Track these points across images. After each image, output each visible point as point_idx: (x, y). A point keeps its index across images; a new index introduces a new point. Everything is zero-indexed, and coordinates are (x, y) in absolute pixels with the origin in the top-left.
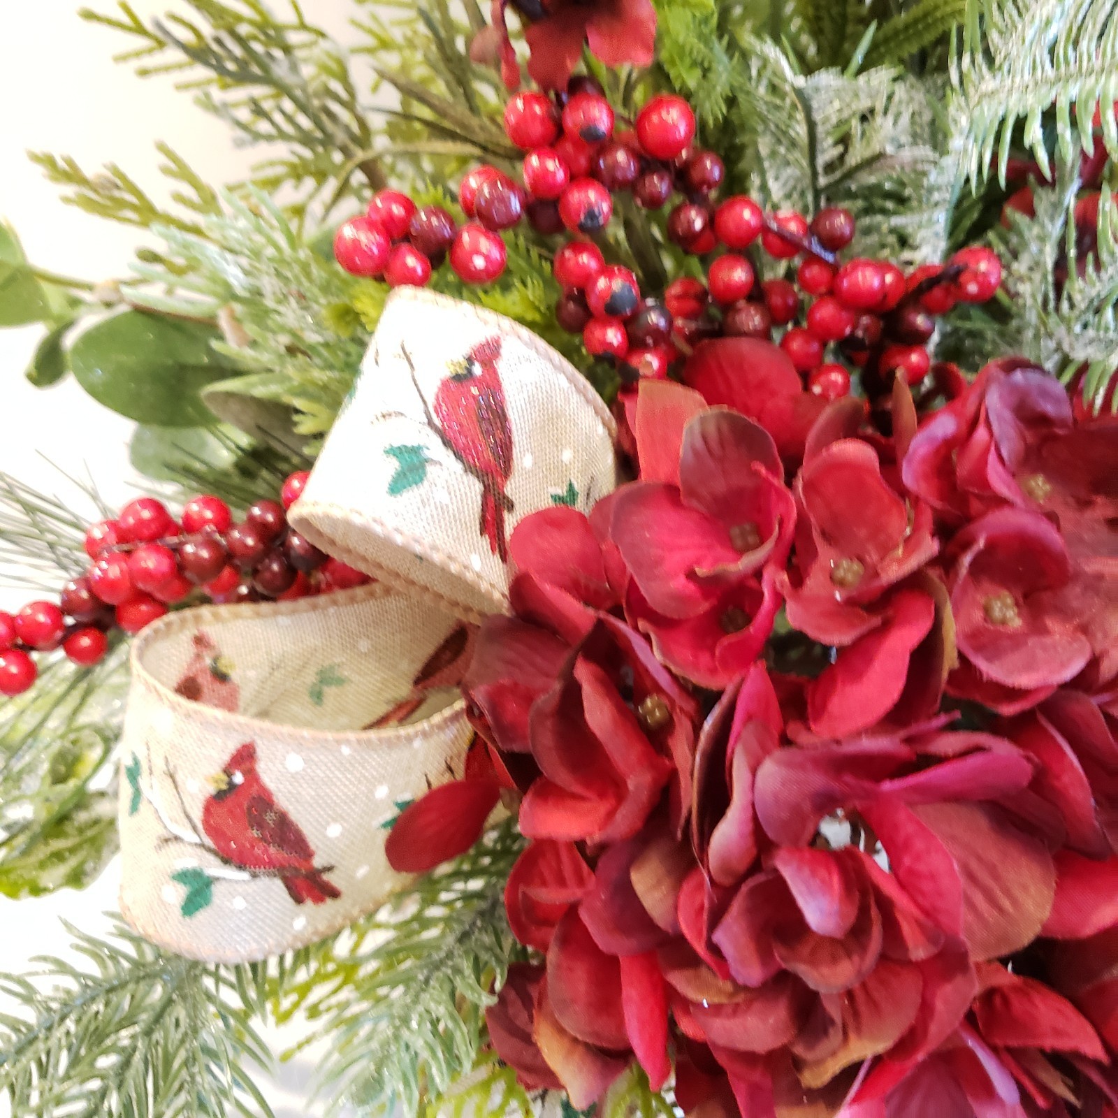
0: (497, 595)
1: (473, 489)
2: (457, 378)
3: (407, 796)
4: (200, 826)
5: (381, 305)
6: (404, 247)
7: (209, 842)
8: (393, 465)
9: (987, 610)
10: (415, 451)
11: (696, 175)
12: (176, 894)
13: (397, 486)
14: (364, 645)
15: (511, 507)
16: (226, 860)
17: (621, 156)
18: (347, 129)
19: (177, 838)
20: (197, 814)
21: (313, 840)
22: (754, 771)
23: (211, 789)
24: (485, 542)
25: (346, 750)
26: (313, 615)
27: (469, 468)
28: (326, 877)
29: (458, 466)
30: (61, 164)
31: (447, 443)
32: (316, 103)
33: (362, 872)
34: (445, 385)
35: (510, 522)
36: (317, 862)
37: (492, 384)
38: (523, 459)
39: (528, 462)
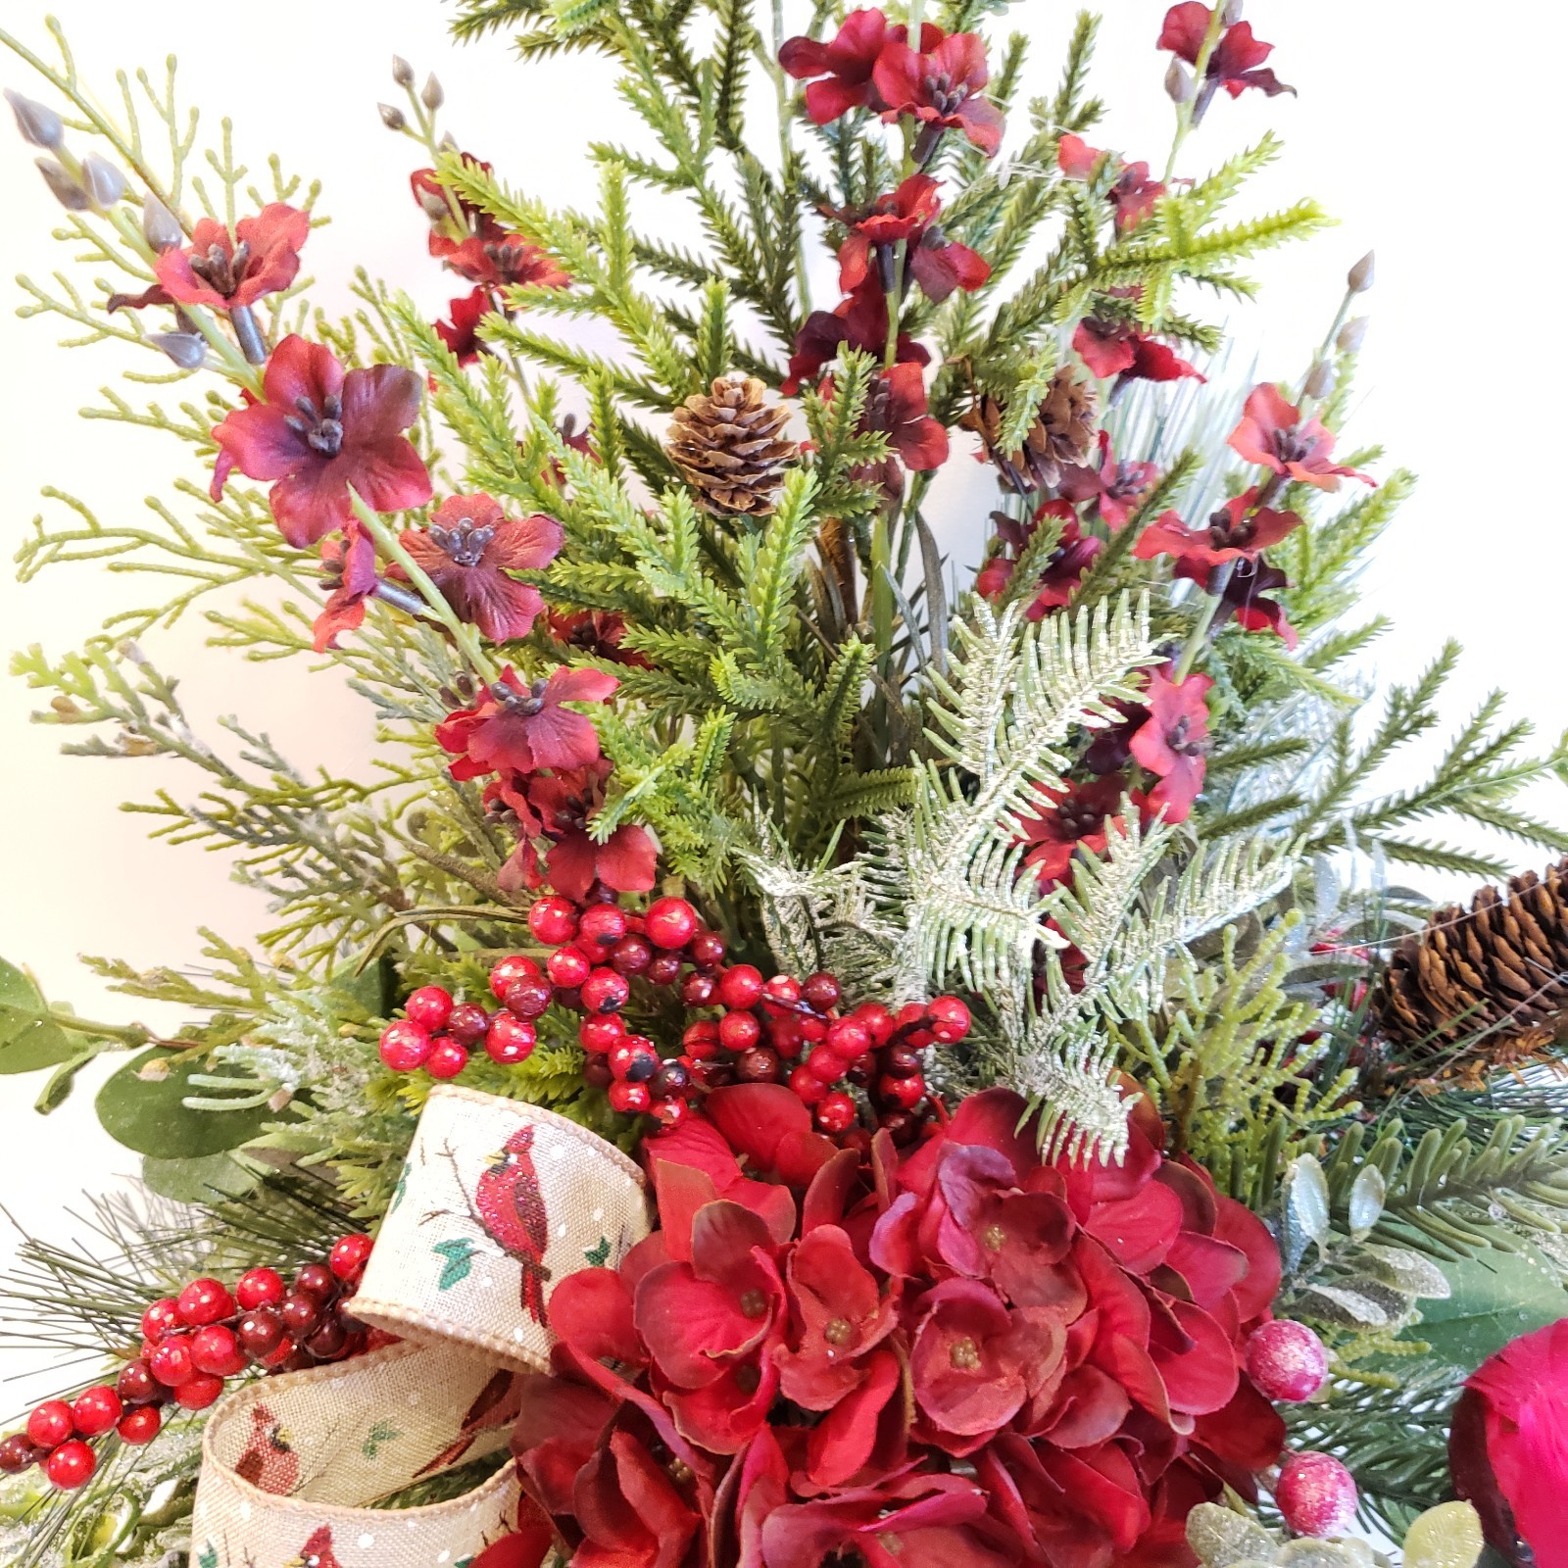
0: (539, 1362)
1: (515, 1267)
2: (494, 1169)
3: (465, 1556)
5: (425, 1099)
6: (443, 1042)
8: (444, 1260)
9: (953, 1355)
10: (460, 1244)
11: (700, 953)
13: (448, 1278)
14: (414, 1398)
15: (548, 1277)
17: (634, 949)
22: (760, 1523)
24: (526, 1313)
25: (411, 1524)
26: (364, 1374)
27: (510, 1252)
29: (500, 1252)
30: (111, 964)
31: (489, 1234)
34: (485, 1178)
35: (548, 1289)
37: (526, 1171)
38: (557, 1230)
39: (562, 1231)
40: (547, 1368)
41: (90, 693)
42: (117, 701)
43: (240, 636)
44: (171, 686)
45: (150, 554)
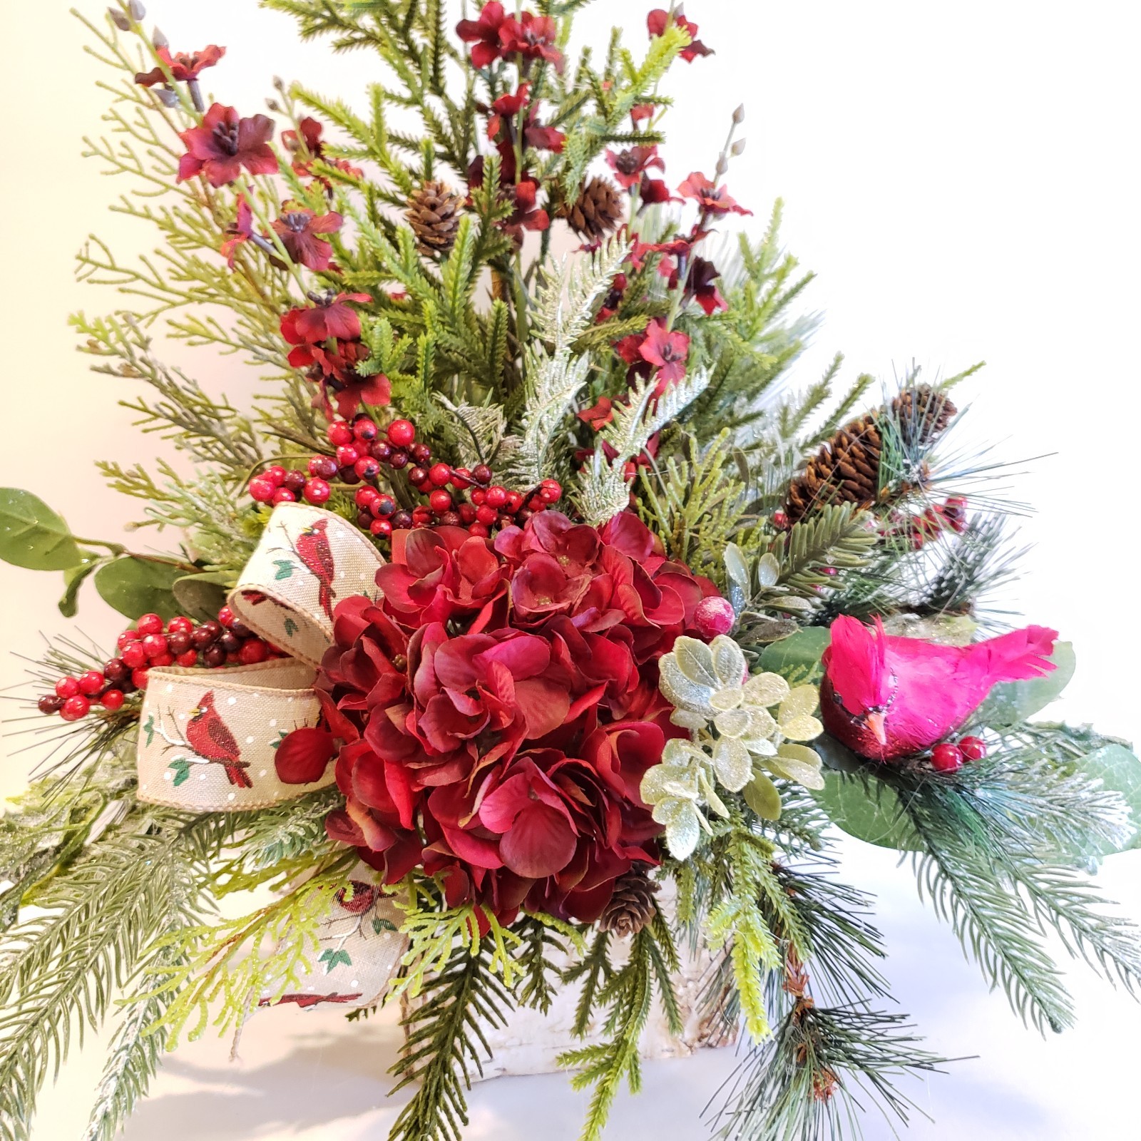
0: (328, 633)
1: (315, 582)
2: (307, 535)
3: (285, 731)
4: (185, 736)
5: (270, 515)
6: (282, 489)
7: (189, 744)
8: (278, 568)
10: (287, 562)
11: (418, 454)
12: (170, 775)
13: (279, 577)
15: (334, 596)
16: (198, 754)
17: (382, 446)
18: (251, 457)
19: (173, 745)
20: (184, 731)
21: (240, 745)
23: (191, 716)
24: (321, 609)
25: (256, 695)
27: (313, 572)
28: (245, 769)
29: (308, 571)
30: (111, 467)
31: (303, 561)
32: (234, 444)
33: (263, 773)
34: (301, 536)
35: (334, 603)
36: (242, 758)
37: (323, 539)
38: (340, 573)
39: (342, 575)
40: (333, 639)
41: (106, 340)
42: (120, 347)
43: (184, 333)
44: (148, 341)
45: (139, 285)
